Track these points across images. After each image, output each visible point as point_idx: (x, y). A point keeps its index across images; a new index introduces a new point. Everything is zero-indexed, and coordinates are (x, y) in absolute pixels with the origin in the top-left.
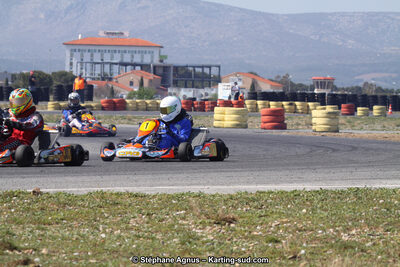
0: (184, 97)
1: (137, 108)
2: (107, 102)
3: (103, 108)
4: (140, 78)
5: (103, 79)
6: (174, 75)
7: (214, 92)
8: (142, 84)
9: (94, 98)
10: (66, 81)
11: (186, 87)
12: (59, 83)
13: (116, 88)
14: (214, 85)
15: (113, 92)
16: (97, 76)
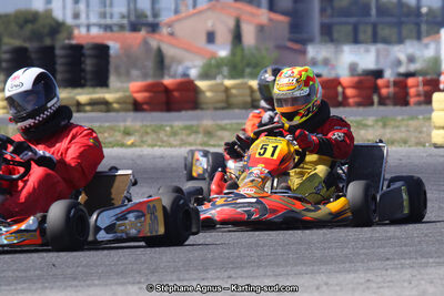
0: (353, 68)
1: (227, 103)
2: (148, 88)
3: (137, 107)
4: (231, 23)
5: (135, 28)
6: (323, 10)
7: (429, 53)
8: (237, 37)
9: (113, 80)
10: (36, 36)
11: (356, 41)
12: (17, 43)
13: (169, 51)
14: (428, 34)
15: (161, 62)
16: (116, 20)
